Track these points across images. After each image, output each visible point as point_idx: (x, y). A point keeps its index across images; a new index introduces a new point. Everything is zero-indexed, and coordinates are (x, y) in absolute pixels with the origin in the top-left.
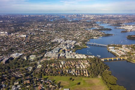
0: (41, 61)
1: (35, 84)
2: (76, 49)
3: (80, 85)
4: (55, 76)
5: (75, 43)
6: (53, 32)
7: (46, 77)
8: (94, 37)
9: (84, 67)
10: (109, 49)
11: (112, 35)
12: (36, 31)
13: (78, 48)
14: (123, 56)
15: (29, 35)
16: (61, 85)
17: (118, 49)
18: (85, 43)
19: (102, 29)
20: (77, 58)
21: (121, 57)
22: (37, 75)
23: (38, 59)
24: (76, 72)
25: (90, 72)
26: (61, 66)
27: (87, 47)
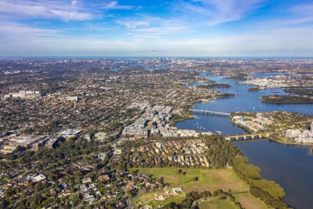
0: (119, 143)
1: (119, 182)
2: (176, 121)
3: (198, 182)
4: (151, 167)
5: (171, 110)
6: (126, 91)
7: (134, 169)
8: (203, 100)
9: (199, 151)
10: (235, 120)
11: (233, 95)
12: (92, 89)
13: (179, 120)
14: (262, 131)
15: (81, 97)
16: (165, 182)
17: (251, 120)
18: (190, 110)
19: (213, 85)
20: (181, 135)
21: (258, 132)
22: (118, 167)
23: (112, 139)
24: (187, 159)
25: (211, 159)
26: (157, 151)
27: (193, 118)
